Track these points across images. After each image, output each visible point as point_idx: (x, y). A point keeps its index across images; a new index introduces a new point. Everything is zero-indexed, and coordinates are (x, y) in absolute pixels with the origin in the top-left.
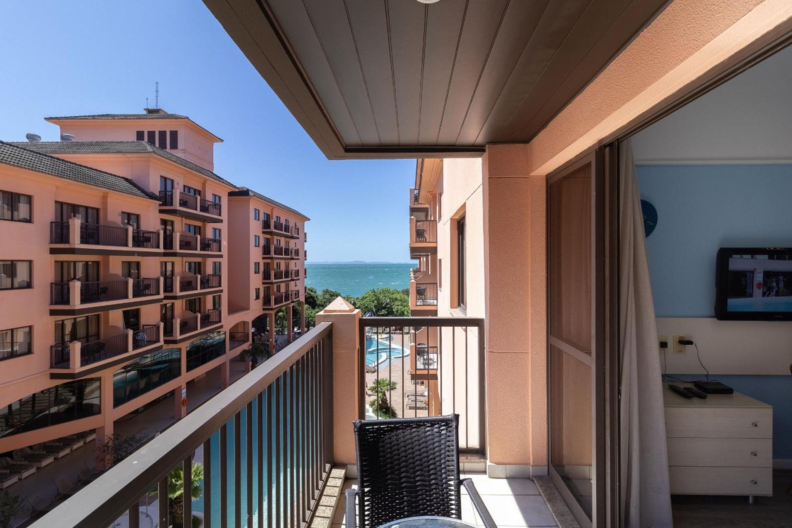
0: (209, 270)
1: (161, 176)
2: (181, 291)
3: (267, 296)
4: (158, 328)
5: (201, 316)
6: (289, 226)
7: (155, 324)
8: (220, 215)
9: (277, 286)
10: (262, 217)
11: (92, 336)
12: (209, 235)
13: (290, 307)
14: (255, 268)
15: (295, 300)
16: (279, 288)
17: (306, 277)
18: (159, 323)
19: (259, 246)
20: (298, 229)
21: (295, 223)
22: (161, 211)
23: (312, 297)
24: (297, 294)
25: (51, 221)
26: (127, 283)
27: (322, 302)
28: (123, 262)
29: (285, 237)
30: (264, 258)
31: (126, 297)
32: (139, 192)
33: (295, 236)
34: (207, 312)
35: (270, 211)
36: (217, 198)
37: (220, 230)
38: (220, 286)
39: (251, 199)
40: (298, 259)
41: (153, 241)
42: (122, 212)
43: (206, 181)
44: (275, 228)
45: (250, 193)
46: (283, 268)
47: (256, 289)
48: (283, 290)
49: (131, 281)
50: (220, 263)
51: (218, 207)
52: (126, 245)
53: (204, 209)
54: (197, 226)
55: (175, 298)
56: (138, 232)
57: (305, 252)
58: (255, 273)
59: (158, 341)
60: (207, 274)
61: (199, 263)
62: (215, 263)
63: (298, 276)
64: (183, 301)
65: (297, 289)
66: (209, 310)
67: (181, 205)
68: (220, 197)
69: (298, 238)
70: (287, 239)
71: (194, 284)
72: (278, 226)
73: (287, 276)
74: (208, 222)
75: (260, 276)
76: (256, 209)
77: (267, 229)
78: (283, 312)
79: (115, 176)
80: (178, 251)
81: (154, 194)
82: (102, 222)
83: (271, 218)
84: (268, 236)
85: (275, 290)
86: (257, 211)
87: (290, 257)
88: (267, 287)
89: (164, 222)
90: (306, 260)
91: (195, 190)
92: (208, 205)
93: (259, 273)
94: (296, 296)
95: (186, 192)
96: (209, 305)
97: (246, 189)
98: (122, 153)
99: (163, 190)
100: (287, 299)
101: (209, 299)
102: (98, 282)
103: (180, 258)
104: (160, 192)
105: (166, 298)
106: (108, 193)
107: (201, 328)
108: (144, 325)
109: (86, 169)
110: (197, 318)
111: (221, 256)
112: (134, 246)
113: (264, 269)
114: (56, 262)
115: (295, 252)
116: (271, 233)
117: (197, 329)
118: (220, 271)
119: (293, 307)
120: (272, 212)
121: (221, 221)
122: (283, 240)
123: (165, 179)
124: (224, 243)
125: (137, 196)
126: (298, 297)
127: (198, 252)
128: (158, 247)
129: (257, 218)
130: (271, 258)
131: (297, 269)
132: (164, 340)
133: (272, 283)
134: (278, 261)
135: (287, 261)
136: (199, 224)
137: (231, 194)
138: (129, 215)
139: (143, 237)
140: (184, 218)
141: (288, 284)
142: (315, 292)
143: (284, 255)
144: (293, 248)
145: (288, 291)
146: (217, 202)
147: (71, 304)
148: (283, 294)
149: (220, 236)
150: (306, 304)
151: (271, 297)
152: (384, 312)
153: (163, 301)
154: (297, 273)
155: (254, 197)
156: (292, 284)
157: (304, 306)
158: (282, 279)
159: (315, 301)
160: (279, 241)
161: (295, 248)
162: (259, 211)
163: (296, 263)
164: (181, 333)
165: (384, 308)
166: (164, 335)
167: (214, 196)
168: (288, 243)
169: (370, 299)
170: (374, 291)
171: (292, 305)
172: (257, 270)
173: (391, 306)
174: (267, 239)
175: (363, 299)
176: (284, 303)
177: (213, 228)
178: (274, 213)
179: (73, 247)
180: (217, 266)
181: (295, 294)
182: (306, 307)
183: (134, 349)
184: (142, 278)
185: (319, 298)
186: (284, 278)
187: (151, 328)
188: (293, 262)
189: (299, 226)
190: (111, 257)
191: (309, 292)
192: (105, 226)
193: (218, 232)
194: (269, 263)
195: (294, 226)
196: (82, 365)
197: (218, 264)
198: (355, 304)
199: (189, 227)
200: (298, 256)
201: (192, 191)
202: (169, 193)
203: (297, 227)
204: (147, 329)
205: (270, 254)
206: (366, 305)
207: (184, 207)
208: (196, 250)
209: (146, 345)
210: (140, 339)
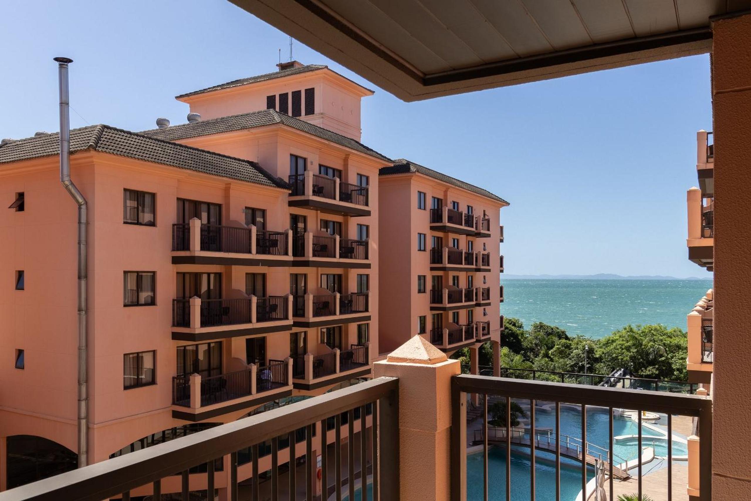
0: (353, 287)
1: (291, 155)
2: (314, 316)
3: (438, 328)
4: (286, 365)
5: (341, 354)
6: (473, 217)
7: (283, 360)
8: (367, 204)
9: (454, 313)
10: (430, 204)
11: (214, 369)
12: (353, 234)
13: (475, 349)
14: (419, 285)
15: (483, 338)
16: (456, 316)
17: (502, 301)
18: (287, 358)
19: (424, 250)
20: (488, 221)
21: (484, 211)
22: (291, 204)
23: (514, 335)
24: (487, 328)
25: (174, 223)
26: (250, 302)
27: (531, 343)
28: (247, 274)
29: (468, 235)
30: (432, 269)
31: (250, 321)
32: (264, 179)
33: (482, 231)
34: (350, 348)
35: (442, 193)
36: (364, 180)
37: (367, 227)
38: (367, 310)
39: (412, 176)
40: (489, 270)
41: (280, 245)
42: (246, 208)
43: (349, 155)
44: (450, 220)
45: (412, 168)
46: (463, 285)
47: (420, 317)
48: (463, 320)
49: (254, 299)
50: (367, 276)
51: (364, 191)
52: (250, 252)
53: (346, 196)
54: (337, 222)
55: (307, 325)
56: (264, 234)
57: (502, 259)
58: (420, 291)
59: (286, 384)
60: (349, 293)
61: (340, 276)
62: (360, 276)
63: (488, 298)
64: (318, 330)
65: (485, 319)
66: (352, 345)
67: (315, 193)
68: (367, 178)
69: (489, 236)
70: (470, 238)
71: (331, 306)
72: (455, 217)
73: (469, 298)
74: (351, 216)
75: (427, 296)
76: (420, 193)
77: (438, 222)
78: (466, 356)
79: (239, 160)
80: (312, 259)
81: (282, 180)
82: (224, 223)
83: (443, 205)
84: (440, 234)
85: (451, 320)
86: (422, 195)
87: (474, 267)
88: (438, 314)
89: (295, 219)
90: (502, 271)
91: (334, 170)
92: (352, 191)
93: (424, 292)
94: (486, 332)
95: (323, 175)
96: (353, 338)
97: (405, 162)
98: (246, 129)
99: (294, 173)
100: (469, 335)
101: (353, 328)
102: (220, 300)
103: (314, 269)
104: (290, 176)
105: (296, 324)
106: (230, 184)
107: (341, 371)
108: (270, 360)
109: (209, 155)
110: (335, 355)
111: (368, 266)
112: (258, 252)
113: (434, 286)
114: (177, 273)
115: (483, 259)
116: (443, 229)
117: (335, 372)
118: (368, 288)
119: (481, 348)
120: (446, 195)
121: (367, 213)
122: (463, 240)
123: (295, 158)
124: (374, 246)
125: (262, 184)
126: (488, 333)
127: (337, 259)
128: (286, 254)
129: (422, 206)
130: (444, 269)
131: (486, 286)
132: (293, 383)
133: (444, 309)
134: (456, 273)
135: (470, 274)
136: (338, 218)
137: (383, 172)
138: (254, 211)
139: (270, 240)
140: (319, 212)
141: (472, 311)
142: (521, 327)
143: (465, 264)
144: (480, 252)
145: (472, 322)
146: (364, 185)
147: (191, 326)
148: (464, 328)
149: (367, 236)
150: (502, 345)
151: (444, 331)
152: (650, 370)
153: (293, 328)
154: (487, 293)
155: (417, 173)
156: (479, 311)
157: (500, 349)
158: (462, 302)
159: (519, 342)
160: (456, 242)
161: (483, 252)
162: (425, 194)
163: (484, 277)
164: (315, 376)
165: (652, 363)
166: (294, 376)
167: (359, 176)
168: (471, 244)
169: (622, 345)
170: (631, 330)
171: (478, 345)
172: (422, 288)
173: (667, 358)
174: (438, 238)
175: (608, 343)
176: (464, 342)
177: (358, 224)
178: (448, 197)
179: (193, 255)
180: (364, 281)
181: (484, 329)
182: (505, 350)
183: (259, 390)
184: (268, 296)
185: (526, 338)
186: (465, 301)
187: (279, 364)
188: (479, 275)
189: (490, 215)
190: (234, 267)
191: (508, 325)
192: (227, 227)
193: (364, 229)
194: (441, 276)
195: (482, 216)
196: (203, 405)
197: (364, 278)
198: (591, 351)
199: (325, 224)
200: (488, 265)
201: (330, 172)
202: (300, 178)
203: (486, 217)
204: (273, 365)
205: (442, 263)
206: (614, 355)
207: (319, 196)
208: (335, 257)
209: (272, 389)
210: (265, 378)
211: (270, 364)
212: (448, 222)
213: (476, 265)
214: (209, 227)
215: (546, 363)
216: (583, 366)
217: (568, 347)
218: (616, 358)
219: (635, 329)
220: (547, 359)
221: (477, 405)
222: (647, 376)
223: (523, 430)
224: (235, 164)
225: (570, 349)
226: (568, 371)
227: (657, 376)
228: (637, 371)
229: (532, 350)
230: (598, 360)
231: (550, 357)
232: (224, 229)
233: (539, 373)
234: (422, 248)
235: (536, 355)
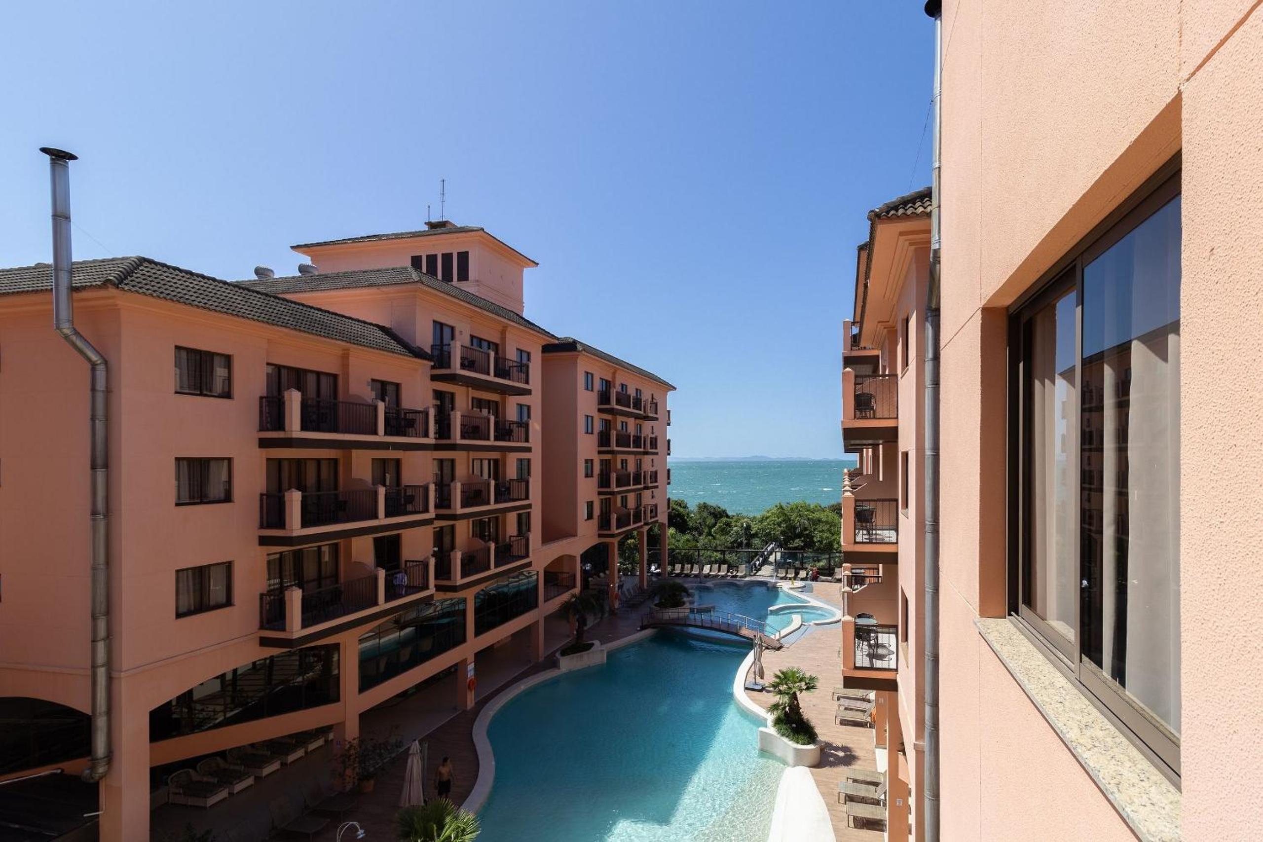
0: (511, 472)
1: (434, 322)
2: (463, 506)
3: (606, 513)
4: (426, 565)
5: (496, 548)
6: (641, 400)
7: (423, 560)
8: (527, 382)
9: (622, 497)
10: (597, 385)
11: (325, 578)
12: (512, 414)
13: (643, 532)
14: (587, 468)
15: (650, 521)
16: (624, 500)
17: (669, 483)
18: (428, 558)
19: (592, 433)
20: (656, 404)
21: (652, 395)
22: (434, 378)
23: (680, 515)
24: (654, 510)
25: (262, 395)
26: (376, 494)
27: (696, 523)
28: (373, 460)
29: (636, 418)
30: (600, 452)
31: (375, 516)
32: (398, 347)
33: (651, 415)
34: (507, 540)
35: (610, 375)
36: (525, 356)
37: (529, 407)
38: (527, 498)
39: (579, 355)
40: (657, 454)
41: (420, 425)
42: (373, 380)
43: (506, 327)
44: (618, 402)
45: (579, 347)
46: (631, 468)
47: (588, 503)
48: (631, 504)
49: (382, 491)
50: (529, 460)
51: (523, 368)
52: (375, 433)
53: (501, 372)
54: (493, 401)
55: (454, 517)
56: (398, 412)
57: (669, 442)
58: (587, 476)
59: (426, 587)
60: (508, 479)
61: (496, 461)
62: (520, 461)
63: (656, 481)
64: (469, 521)
65: (653, 502)
66: (511, 536)
67: (463, 366)
68: (529, 354)
69: (656, 419)
70: (638, 421)
71: (484, 495)
72: (623, 399)
73: (637, 481)
74: (510, 395)
75: (594, 481)
76: (587, 373)
77: (606, 404)
78: (635, 539)
79: (365, 322)
80: (459, 441)
81: (422, 349)
82: (341, 397)
83: (611, 386)
84: (608, 417)
85: (619, 504)
86: (590, 376)
87: (642, 450)
88: (606, 499)
89: (439, 395)
91: (489, 343)
92: (510, 367)
93: (592, 476)
94: (654, 514)
95: (475, 347)
96: (512, 528)
97: (571, 341)
98: (375, 285)
99: (438, 343)
100: (637, 518)
101: (512, 519)
102: (336, 492)
103: (463, 453)
104: (432, 346)
105: (439, 517)
106: (349, 349)
107: (496, 567)
108: (406, 561)
109: (320, 313)
110: (489, 550)
111: (529, 450)
112: (386, 434)
113: (601, 470)
114: (268, 460)
115: (651, 442)
116: (611, 411)
117: (488, 568)
118: (529, 474)
119: (650, 530)
120: (614, 377)
121: (528, 392)
122: (631, 422)
123: (439, 326)
124: (535, 426)
125: (393, 353)
126: (656, 516)
127: (492, 442)
128: (426, 435)
129: (589, 387)
130: (612, 452)
131: (654, 469)
132: (436, 586)
133: (613, 493)
134: (624, 457)
135: (638, 457)
136: (494, 397)
137: (547, 349)
138: (383, 385)
139: (405, 419)
140: (470, 389)
141: (640, 494)
142: (685, 507)
143: (633, 447)
144: (648, 435)
145: (641, 505)
146: (525, 361)
147: (287, 527)
148: (632, 511)
149: (529, 417)
150: (669, 527)
151: (612, 516)
152: (798, 543)
153: (435, 522)
154: (654, 476)
155: (583, 352)
156: (647, 494)
157: (667, 530)
158: (630, 485)
159: (685, 522)
160: (625, 425)
161: (651, 435)
162: (592, 375)
163: (652, 460)
164: (464, 575)
165: (799, 536)
166: (436, 578)
167: (519, 352)
168: (640, 428)
169: (774, 521)
170: (781, 507)
171: (646, 528)
172: (589, 472)
173: (811, 532)
174: (606, 420)
175: (762, 520)
176: (632, 526)
177: (518, 404)
178: (617, 379)
179: (289, 436)
180: (524, 467)
181: (652, 511)
182: (671, 531)
183: (387, 600)
184: (403, 486)
185: (691, 518)
186: (633, 485)
187: (416, 566)
188: (647, 459)
189: (657, 398)
190: (355, 453)
191: (674, 506)
192: (346, 403)
193: (525, 410)
194: (609, 460)
195: (650, 399)
196: (304, 626)
197: (525, 463)
198: (748, 528)
199: (479, 403)
200: (656, 448)
201: (485, 345)
202: (446, 348)
203: (654, 401)
204: (410, 567)
205: (610, 446)
206: (768, 531)
207: (468, 370)
208: (488, 439)
209: (407, 595)
210: (398, 583)
211: (406, 565)
212: (616, 404)
213: (644, 448)
214: (318, 402)
215: (710, 541)
216: (742, 542)
217: (728, 524)
218: (769, 533)
219: (784, 505)
220: (710, 538)
221: (645, 587)
222: (796, 548)
223: (689, 611)
224: (357, 327)
225: (730, 526)
226: (729, 548)
227: (803, 548)
228: (786, 544)
229: (696, 529)
230: (755, 535)
231: (712, 536)
232: (341, 404)
233: (703, 552)
234: (590, 431)
235: (700, 534)
